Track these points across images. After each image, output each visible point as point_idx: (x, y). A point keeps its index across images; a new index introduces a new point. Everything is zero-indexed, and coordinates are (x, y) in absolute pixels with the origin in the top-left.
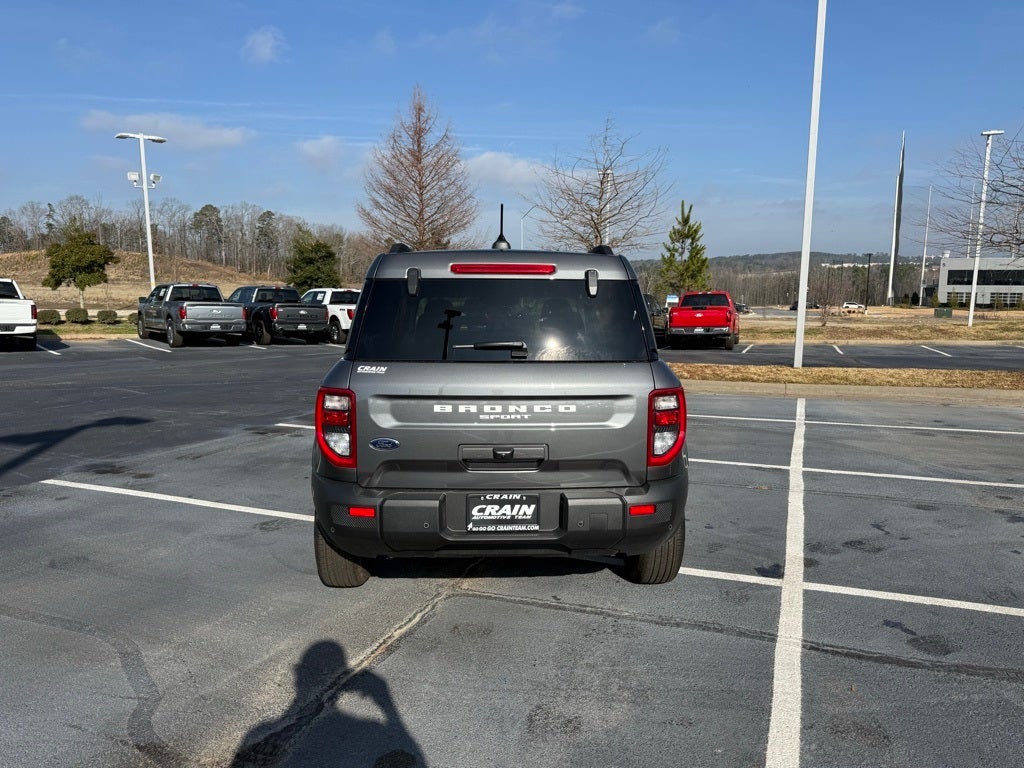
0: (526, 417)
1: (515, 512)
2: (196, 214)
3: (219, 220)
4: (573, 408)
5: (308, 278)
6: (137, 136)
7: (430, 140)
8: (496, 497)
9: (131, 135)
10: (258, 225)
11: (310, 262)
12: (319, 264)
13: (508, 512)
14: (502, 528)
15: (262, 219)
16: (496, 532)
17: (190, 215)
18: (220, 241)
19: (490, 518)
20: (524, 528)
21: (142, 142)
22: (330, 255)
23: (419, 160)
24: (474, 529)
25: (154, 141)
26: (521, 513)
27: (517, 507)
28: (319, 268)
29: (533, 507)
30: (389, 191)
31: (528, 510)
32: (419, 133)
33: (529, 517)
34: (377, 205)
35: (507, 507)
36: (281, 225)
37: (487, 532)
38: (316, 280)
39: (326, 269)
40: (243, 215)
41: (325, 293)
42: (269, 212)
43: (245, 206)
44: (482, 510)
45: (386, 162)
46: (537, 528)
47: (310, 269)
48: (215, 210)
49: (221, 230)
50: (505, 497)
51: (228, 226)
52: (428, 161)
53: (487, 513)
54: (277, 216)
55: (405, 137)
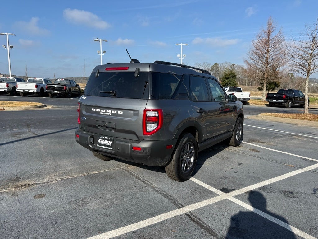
0: (110, 114)
1: (107, 143)
2: (212, 66)
3: (218, 68)
4: (122, 113)
5: (226, 84)
6: (181, 44)
7: (273, 35)
8: (103, 137)
9: (179, 44)
10: (230, 68)
11: (228, 78)
12: (230, 79)
13: (106, 143)
14: (104, 147)
15: (231, 67)
16: (103, 148)
17: (210, 66)
18: (218, 74)
19: (102, 143)
20: (109, 148)
21: (182, 46)
22: (235, 76)
23: (268, 42)
24: (99, 146)
25: (185, 45)
26: (109, 143)
27: (108, 141)
28: (230, 80)
29: (112, 142)
30: (256, 53)
31: (110, 143)
32: (269, 33)
33: (111, 145)
34: (252, 59)
35: (106, 141)
36: (237, 68)
37: (101, 147)
38: (229, 84)
39: (232, 81)
40: (225, 66)
41: (227, 88)
42: (234, 64)
43: (226, 63)
44: (101, 141)
45: (255, 44)
46: (112, 149)
47: (228, 80)
48: (218, 64)
49: (219, 71)
50: (105, 138)
51: (221, 69)
52: (271, 42)
53: (102, 142)
54: (236, 65)
55: (263, 34)
